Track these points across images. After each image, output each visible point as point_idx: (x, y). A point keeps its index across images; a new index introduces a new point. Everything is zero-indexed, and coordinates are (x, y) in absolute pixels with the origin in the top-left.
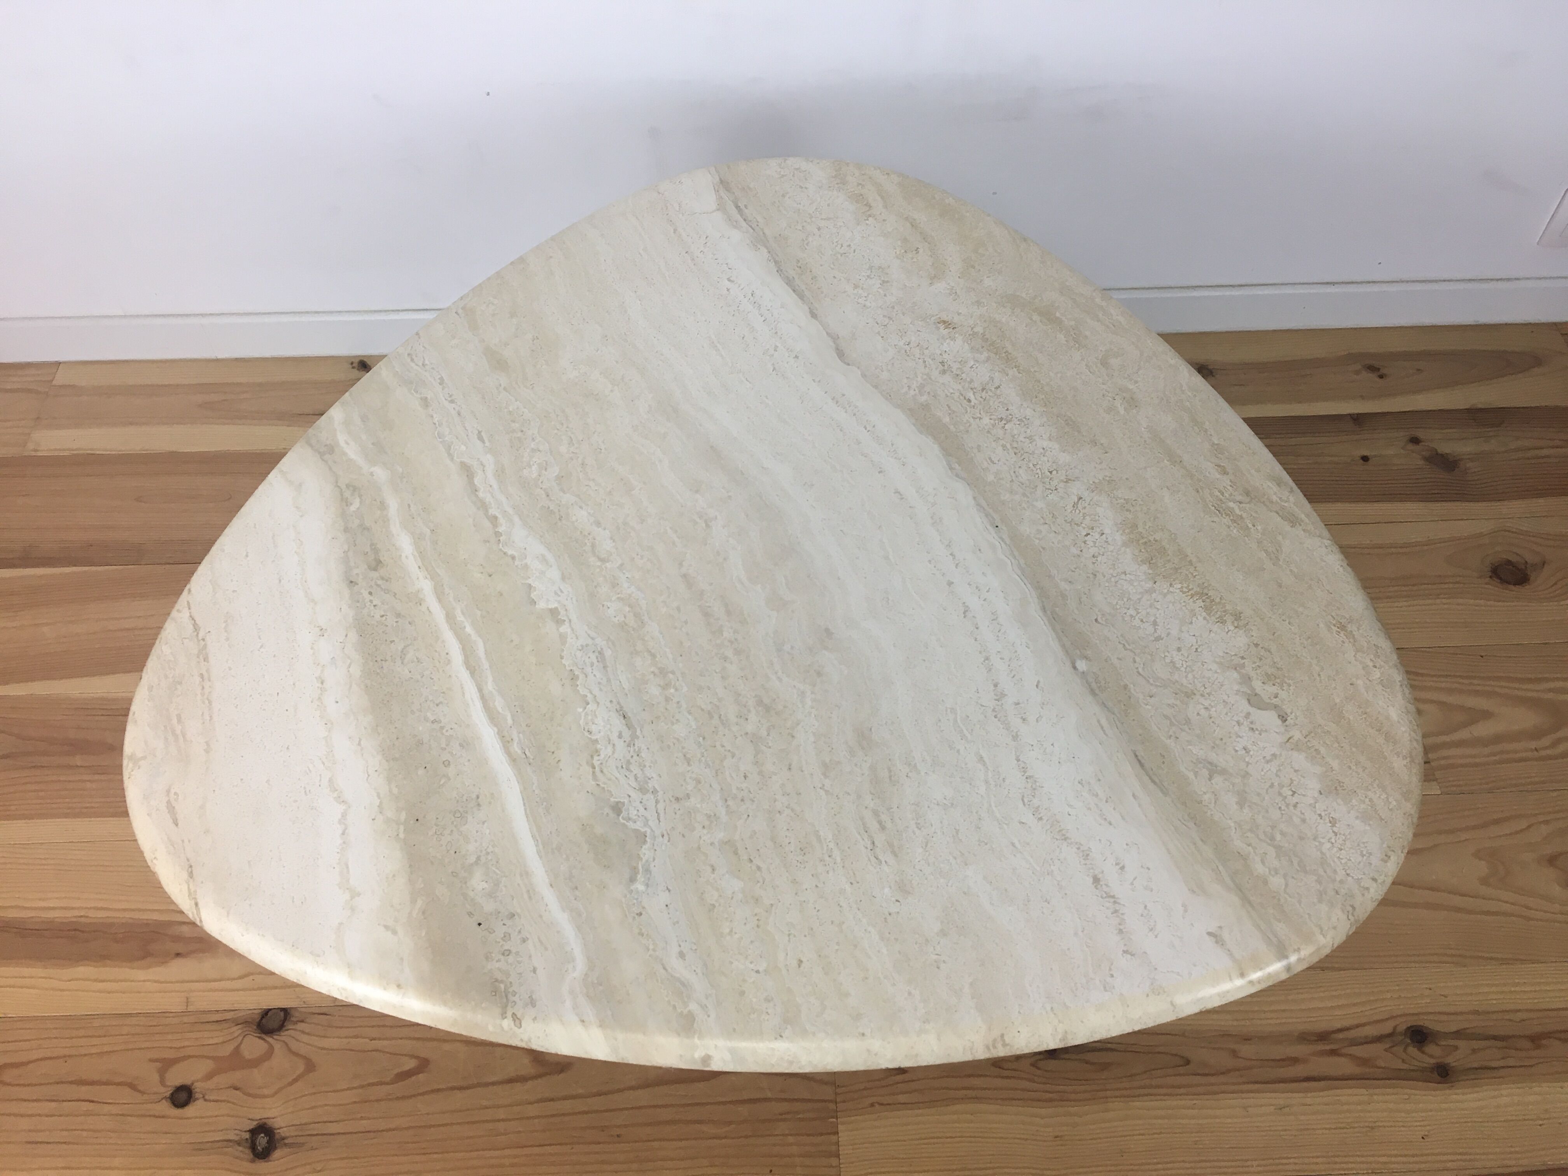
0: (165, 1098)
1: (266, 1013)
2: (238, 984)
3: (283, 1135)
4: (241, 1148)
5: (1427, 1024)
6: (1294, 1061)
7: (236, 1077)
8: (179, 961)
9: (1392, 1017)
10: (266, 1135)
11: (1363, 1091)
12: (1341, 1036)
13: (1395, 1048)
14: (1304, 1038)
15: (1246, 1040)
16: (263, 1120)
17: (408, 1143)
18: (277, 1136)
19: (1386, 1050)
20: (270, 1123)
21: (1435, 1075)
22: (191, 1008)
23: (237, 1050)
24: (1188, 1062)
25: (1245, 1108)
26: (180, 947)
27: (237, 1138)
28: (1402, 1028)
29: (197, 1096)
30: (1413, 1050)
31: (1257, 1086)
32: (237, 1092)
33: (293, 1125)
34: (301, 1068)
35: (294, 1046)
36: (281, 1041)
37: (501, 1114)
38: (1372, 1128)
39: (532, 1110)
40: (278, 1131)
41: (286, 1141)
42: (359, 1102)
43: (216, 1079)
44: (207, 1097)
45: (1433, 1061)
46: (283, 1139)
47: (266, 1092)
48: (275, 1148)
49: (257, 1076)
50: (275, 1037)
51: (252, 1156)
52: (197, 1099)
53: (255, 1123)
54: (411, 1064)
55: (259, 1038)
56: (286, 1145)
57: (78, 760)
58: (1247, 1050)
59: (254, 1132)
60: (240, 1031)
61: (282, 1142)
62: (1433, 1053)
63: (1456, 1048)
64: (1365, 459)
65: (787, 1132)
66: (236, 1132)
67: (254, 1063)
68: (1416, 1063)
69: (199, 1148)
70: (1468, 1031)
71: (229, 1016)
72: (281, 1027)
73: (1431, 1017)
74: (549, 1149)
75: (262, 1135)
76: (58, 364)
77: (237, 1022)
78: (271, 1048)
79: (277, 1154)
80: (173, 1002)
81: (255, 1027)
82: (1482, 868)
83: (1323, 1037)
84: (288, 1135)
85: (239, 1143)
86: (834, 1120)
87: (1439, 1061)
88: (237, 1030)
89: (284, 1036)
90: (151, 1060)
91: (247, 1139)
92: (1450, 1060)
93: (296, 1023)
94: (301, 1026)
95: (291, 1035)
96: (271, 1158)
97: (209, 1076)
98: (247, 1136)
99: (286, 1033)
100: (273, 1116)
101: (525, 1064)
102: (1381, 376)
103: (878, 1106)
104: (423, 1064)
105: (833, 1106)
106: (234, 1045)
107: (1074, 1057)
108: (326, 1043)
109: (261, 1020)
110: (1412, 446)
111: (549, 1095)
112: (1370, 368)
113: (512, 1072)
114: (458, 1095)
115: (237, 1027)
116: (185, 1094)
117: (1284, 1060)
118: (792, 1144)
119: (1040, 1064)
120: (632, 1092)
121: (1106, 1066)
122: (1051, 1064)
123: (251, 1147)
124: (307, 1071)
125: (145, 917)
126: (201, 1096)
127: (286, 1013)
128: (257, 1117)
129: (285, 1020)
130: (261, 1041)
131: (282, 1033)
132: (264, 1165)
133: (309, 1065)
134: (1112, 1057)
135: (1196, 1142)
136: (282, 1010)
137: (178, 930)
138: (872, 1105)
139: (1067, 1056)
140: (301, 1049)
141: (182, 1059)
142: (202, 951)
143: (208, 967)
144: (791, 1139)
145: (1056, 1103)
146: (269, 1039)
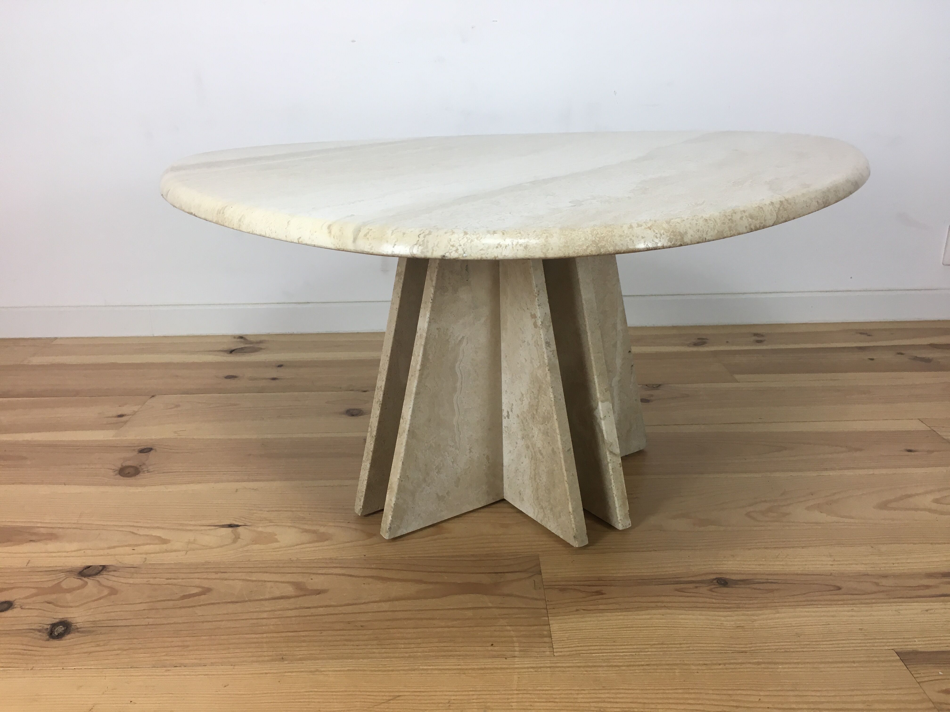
1: (89, 567)
2: (73, 554)
3: (78, 627)
4: (40, 633)
6: (928, 587)
7: (52, 597)
8: (31, 544)
10: (64, 627)
14: (930, 575)
15: (883, 577)
16: (65, 619)
18: (73, 627)
20: (69, 620)
22: (30, 565)
23: (59, 584)
24: (839, 588)
25: (896, 611)
26: (33, 538)
27: (39, 628)
29: (16, 606)
31: (903, 600)
32: (51, 605)
33: (89, 622)
34: (106, 593)
35: (104, 582)
36: (96, 580)
37: (265, 615)
39: (291, 613)
40: (75, 624)
41: (80, 630)
42: (147, 610)
43: (34, 599)
44: (23, 607)
46: (78, 628)
47: (72, 604)
48: (69, 633)
49: (69, 597)
50: (92, 578)
51: (48, 637)
52: (15, 608)
53: (58, 620)
54: (196, 591)
55: (78, 578)
56: (78, 632)
58: (885, 582)
59: (54, 626)
60: (63, 576)
61: (76, 630)
64: (872, 359)
65: (506, 624)
66: (40, 625)
67: (70, 590)
71: (59, 568)
72: (97, 574)
75: (62, 627)
76: (56, 338)
77: (62, 571)
78: (87, 583)
79: (69, 636)
80: (17, 562)
81: (76, 574)
84: (82, 626)
85: (39, 631)
86: (547, 618)
88: (61, 575)
89: (98, 578)
91: (47, 629)
93: (109, 572)
94: (113, 573)
95: (104, 577)
96: (63, 638)
97: (30, 597)
98: (49, 627)
99: (101, 576)
100: (72, 617)
101: (290, 590)
102: (869, 336)
103: (582, 611)
104: (206, 591)
105: (545, 611)
106: (56, 582)
107: (743, 586)
108: (131, 581)
109: (83, 570)
110: (899, 355)
111: (306, 605)
112: (861, 333)
113: (277, 594)
114: (231, 606)
115: (63, 573)
116: (6, 606)
117: (918, 586)
118: (510, 631)
119: (716, 590)
120: (376, 604)
121: (772, 591)
122: (725, 590)
123: (49, 632)
124: (110, 594)
125: (14, 524)
126: (19, 606)
127: (104, 567)
128: (61, 617)
129: (102, 570)
130: (80, 580)
131: (97, 576)
132: (56, 643)
133: (113, 591)
134: (774, 586)
135: (861, 629)
136: (100, 566)
137: (36, 530)
138: (577, 610)
139: (737, 586)
140: (109, 584)
141: (12, 588)
142: (51, 539)
143: (51, 546)
144: (509, 628)
145: (733, 609)
146: (86, 579)
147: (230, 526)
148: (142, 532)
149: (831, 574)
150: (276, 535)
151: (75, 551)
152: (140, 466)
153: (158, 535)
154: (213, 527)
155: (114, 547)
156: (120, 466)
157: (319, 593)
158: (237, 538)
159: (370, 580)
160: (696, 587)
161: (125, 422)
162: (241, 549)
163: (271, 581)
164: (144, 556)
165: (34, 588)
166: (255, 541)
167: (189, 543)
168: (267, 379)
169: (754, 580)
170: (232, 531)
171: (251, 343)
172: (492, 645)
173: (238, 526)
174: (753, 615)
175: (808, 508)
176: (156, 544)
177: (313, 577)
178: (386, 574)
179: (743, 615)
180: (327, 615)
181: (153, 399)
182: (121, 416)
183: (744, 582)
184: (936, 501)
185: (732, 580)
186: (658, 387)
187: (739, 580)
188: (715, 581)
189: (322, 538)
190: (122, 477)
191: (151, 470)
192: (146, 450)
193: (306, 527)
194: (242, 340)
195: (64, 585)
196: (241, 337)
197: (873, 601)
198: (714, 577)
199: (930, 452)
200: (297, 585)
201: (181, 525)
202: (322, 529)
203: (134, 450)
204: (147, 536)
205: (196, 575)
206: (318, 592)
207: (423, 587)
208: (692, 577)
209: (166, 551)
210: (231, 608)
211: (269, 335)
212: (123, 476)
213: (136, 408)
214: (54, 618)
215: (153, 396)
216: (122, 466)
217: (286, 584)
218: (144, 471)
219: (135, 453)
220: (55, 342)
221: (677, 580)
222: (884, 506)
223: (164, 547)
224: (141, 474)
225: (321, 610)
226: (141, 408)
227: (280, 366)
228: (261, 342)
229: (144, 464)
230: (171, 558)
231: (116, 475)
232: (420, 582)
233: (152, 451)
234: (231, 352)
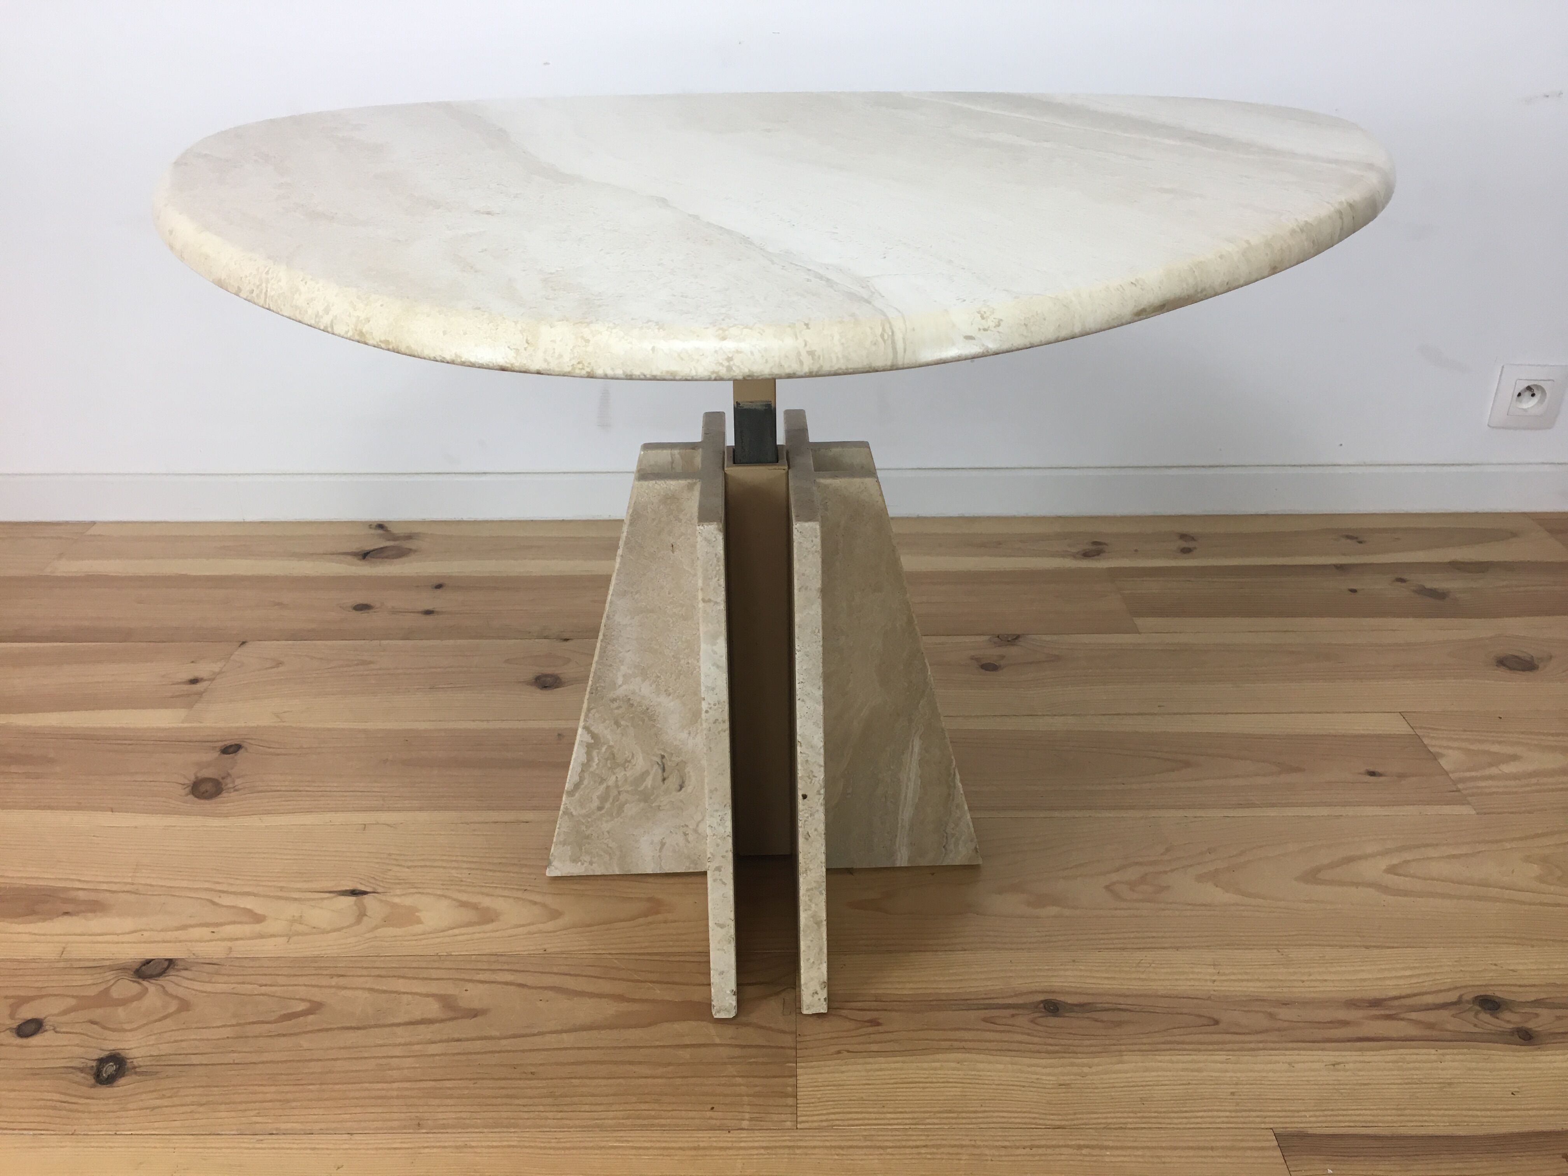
0: (10, 1029)
1: (148, 962)
2: (127, 938)
3: (136, 1064)
4: (83, 1075)
5: (1498, 994)
6: (1344, 1023)
7: (97, 1014)
8: (67, 920)
9: (1456, 988)
10: (115, 1064)
11: (1433, 1051)
12: (1396, 1003)
13: (1464, 1014)
14: (1352, 1004)
15: (1283, 1004)
16: (117, 1051)
17: (282, 1074)
18: (129, 1065)
19: (1453, 1016)
20: (123, 1053)
21: (1516, 1038)
22: (65, 956)
23: (107, 990)
24: (1216, 1022)
25: (1290, 1064)
26: (69, 908)
27: (81, 1066)
28: (1469, 997)
29: (47, 1027)
30: (1485, 1017)
31: (1303, 1045)
32: (95, 1026)
33: (151, 1056)
34: (173, 1006)
35: (171, 988)
36: (159, 985)
37: (397, 1051)
38: (1449, 1084)
39: (433, 1049)
40: (131, 1060)
41: (138, 1070)
42: (232, 1038)
43: (73, 1014)
44: (58, 1029)
45: (1511, 1026)
46: (135, 1068)
47: (127, 1026)
48: (123, 1076)
49: (121, 1012)
50: (154, 981)
51: (93, 1081)
52: (46, 1031)
53: (107, 1053)
54: (302, 1007)
55: (134, 982)
56: (136, 1073)
57: (13, 769)
58: (1284, 1013)
59: (102, 1061)
60: (112, 977)
61: (133, 1070)
62: (1509, 1020)
63: (1537, 1015)
64: (1354, 591)
65: (736, 1074)
66: (82, 1060)
67: (124, 1002)
68: (1493, 1028)
69: (35, 1073)
70: (1548, 1001)
71: (107, 963)
72: (163, 973)
73: (1503, 989)
74: (448, 1084)
75: (112, 1064)
76: (94, 523)
77: (111, 968)
78: (147, 989)
79: (122, 1081)
80: (46, 951)
81: (132, 973)
82: (1535, 870)
83: (1376, 1003)
84: (141, 1064)
85: (81, 1070)
86: (794, 1065)
87: (1520, 1026)
88: (110, 975)
89: (162, 981)
90: (6, 997)
91: (93, 1066)
92: (1531, 1025)
93: (179, 970)
94: (184, 973)
95: (170, 982)
96: (115, 1084)
97: (65, 1012)
98: (94, 1064)
99: (167, 978)
100: (127, 1048)
101: (433, 1009)
102: (1360, 542)
103: (845, 1053)
104: (315, 1007)
105: (793, 1052)
106: (103, 986)
107: (1079, 1015)
108: (208, 987)
109: (140, 967)
110: (1399, 584)
111: (456, 1036)
112: (1348, 537)
113: (417, 1015)
114: (351, 1034)
115: (112, 972)
116: (33, 1027)
117: (1331, 1022)
118: (740, 1085)
119: (1041, 1020)
120: (555, 1035)
121: (1119, 1024)
122: (1053, 1021)
123: (95, 1074)
124: (179, 1011)
125: (41, 883)
126: (52, 1028)
127: (171, 963)
128: (111, 1048)
129: (168, 967)
130: (136, 984)
131: (161, 978)
132: (105, 1091)
133: (185, 1006)
134: (1125, 1016)
135: (1233, 1094)
136: (166, 960)
137: (73, 894)
138: (839, 1052)
139: (1072, 1014)
140: (180, 992)
141: (42, 997)
142: (93, 911)
143: (95, 924)
144: (739, 1080)
145: (1060, 1055)
146: (145, 983)
147: (354, 893)
148: (226, 900)
149: (1209, 998)
150: (418, 910)
151: (128, 933)
152: (223, 778)
153: (248, 907)
154: (327, 895)
155: (185, 927)
156: (193, 778)
157: (475, 1016)
158: (362, 915)
159: (550, 994)
160: (1013, 1016)
161: (200, 694)
162: (368, 935)
163: (407, 993)
164: (229, 944)
165: (73, 997)
166: (387, 921)
167: (293, 921)
168: (418, 612)
169: (1097, 1005)
170: (356, 901)
171: (395, 538)
172: (712, 1108)
173: (365, 893)
174: (1084, 1065)
175: (1200, 878)
176: (246, 923)
177: (470, 986)
178: (571, 983)
179: (1072, 1065)
180: (486, 1053)
181: (245, 648)
182: (194, 681)
183: (1083, 1008)
184: (1392, 870)
185: (1067, 1004)
186: (1016, 639)
187: (1076, 1005)
188: (1042, 1005)
189: (487, 917)
190: (196, 799)
191: (240, 787)
192: (231, 749)
193: (464, 897)
194: (380, 532)
195: (115, 993)
196: (381, 526)
197: (1261, 1045)
198: (1042, 997)
199: (1401, 776)
200: (446, 1001)
201: (282, 889)
202: (486, 902)
203: (214, 748)
204: (233, 907)
205: (301, 980)
206: (474, 1013)
207: (624, 1007)
208: (1011, 997)
209: (261, 936)
210: (351, 1038)
211: (423, 522)
212: (196, 797)
213: (216, 667)
214: (103, 1050)
215: (243, 643)
216: (197, 778)
217: (430, 999)
218: (228, 789)
219: (216, 754)
220: (92, 531)
221: (987, 1002)
222: (1312, 876)
223: (258, 928)
224: (224, 794)
225: (478, 1045)
226: (225, 665)
227: (439, 586)
228: (409, 537)
229: (229, 775)
230: (267, 948)
231: (187, 795)
232: (620, 998)
233: (241, 751)
234: (365, 555)
